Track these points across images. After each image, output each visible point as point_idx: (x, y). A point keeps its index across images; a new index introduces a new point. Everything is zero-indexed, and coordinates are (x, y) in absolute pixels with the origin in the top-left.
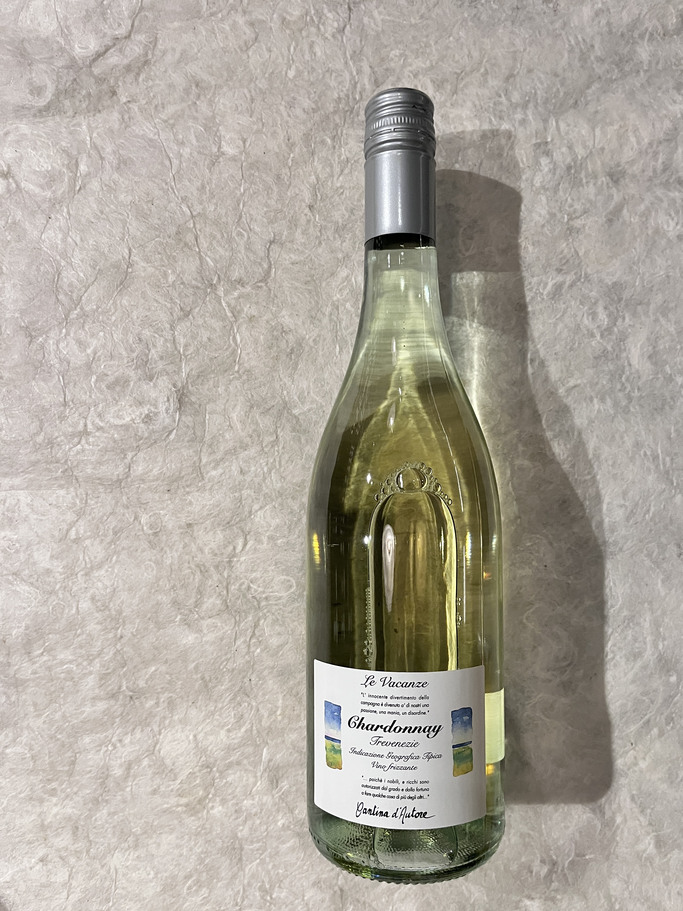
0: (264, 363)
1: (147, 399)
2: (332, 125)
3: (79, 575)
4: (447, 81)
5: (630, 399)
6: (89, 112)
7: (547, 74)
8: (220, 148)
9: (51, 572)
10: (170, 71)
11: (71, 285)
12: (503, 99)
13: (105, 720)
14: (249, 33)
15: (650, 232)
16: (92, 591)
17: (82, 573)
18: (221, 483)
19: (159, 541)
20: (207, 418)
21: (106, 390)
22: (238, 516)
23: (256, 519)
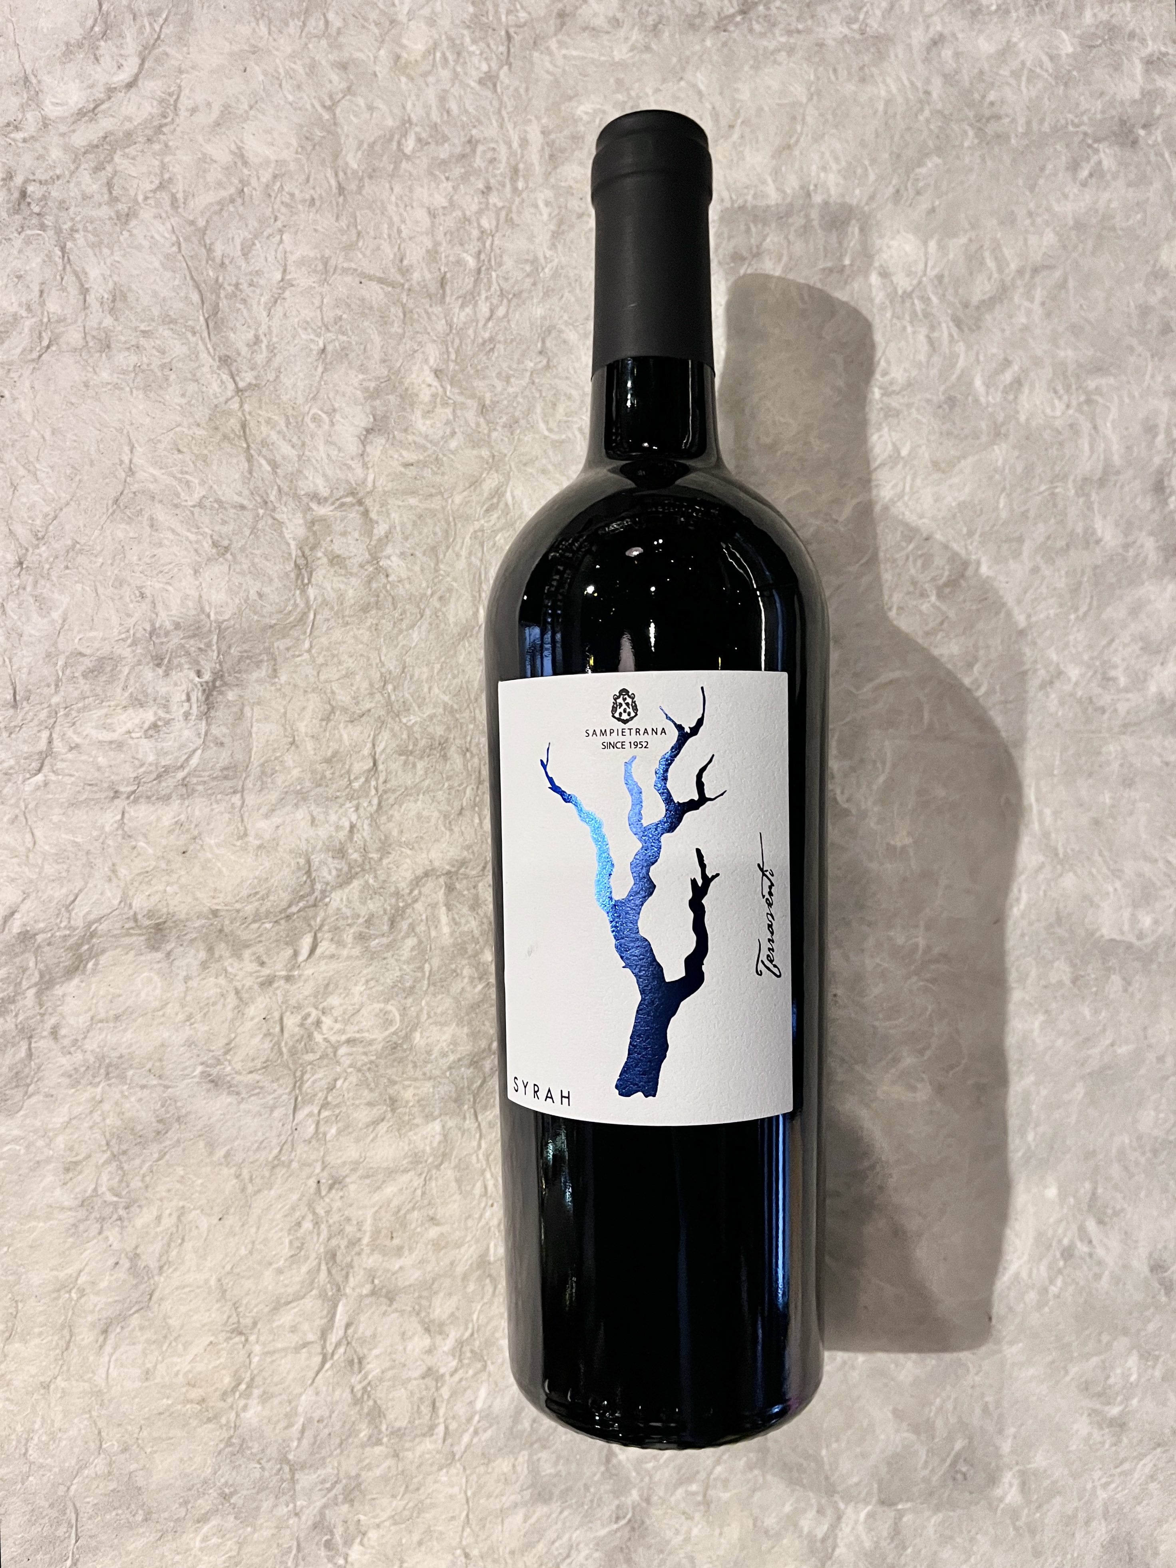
0: (355, 637)
1: (152, 697)
2: (475, 233)
7: (847, 142)
8: (284, 273)
10: (201, 139)
11: (32, 507)
14: (337, 80)
16: (53, 1021)
17: (33, 991)
18: (275, 841)
19: (164, 939)
20: (255, 729)
21: (82, 681)
22: (302, 897)
23: (334, 905)
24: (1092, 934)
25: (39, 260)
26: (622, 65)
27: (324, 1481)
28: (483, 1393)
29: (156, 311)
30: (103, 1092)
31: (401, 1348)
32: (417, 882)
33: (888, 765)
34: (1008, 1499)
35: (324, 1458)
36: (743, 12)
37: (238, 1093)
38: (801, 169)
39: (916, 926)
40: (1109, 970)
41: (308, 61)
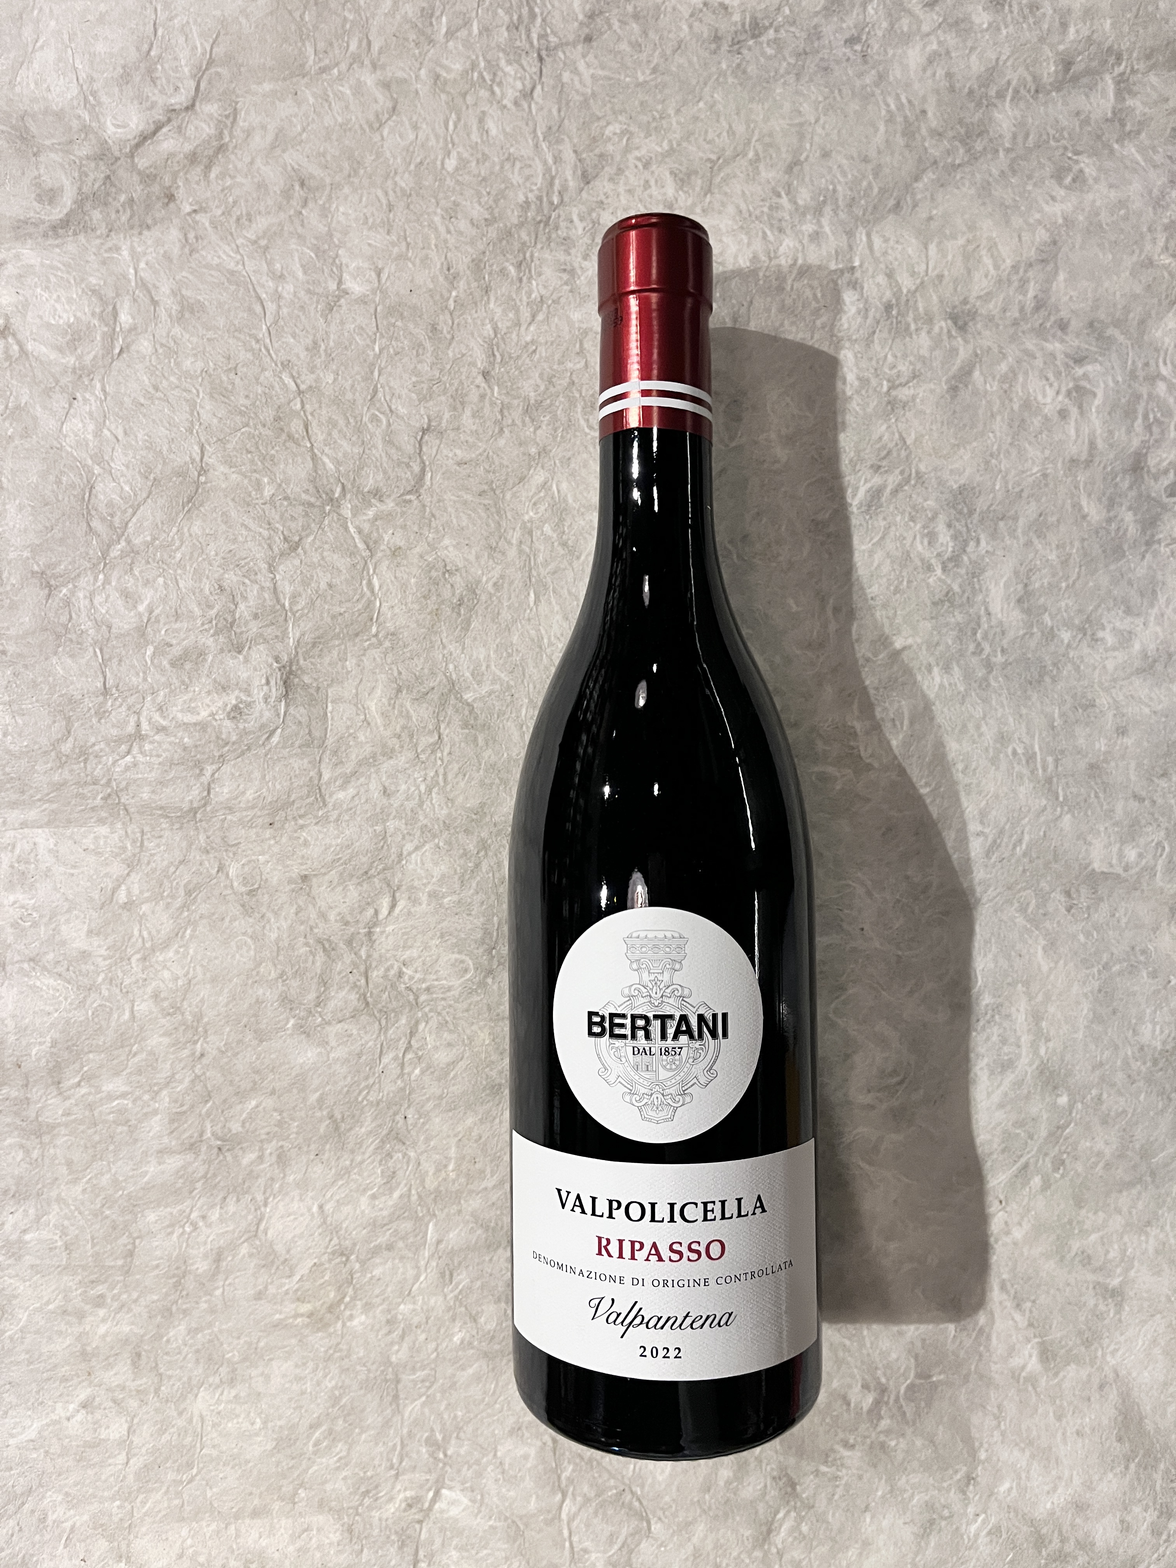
1: (234, 681)
3: (134, 960)
4: (696, 173)
5: (989, 666)
6: (132, 228)
7: (852, 158)
8: (340, 283)
9: (90, 955)
10: (259, 162)
11: (110, 504)
12: (784, 201)
13: (179, 1185)
14: (382, 100)
15: (1016, 407)
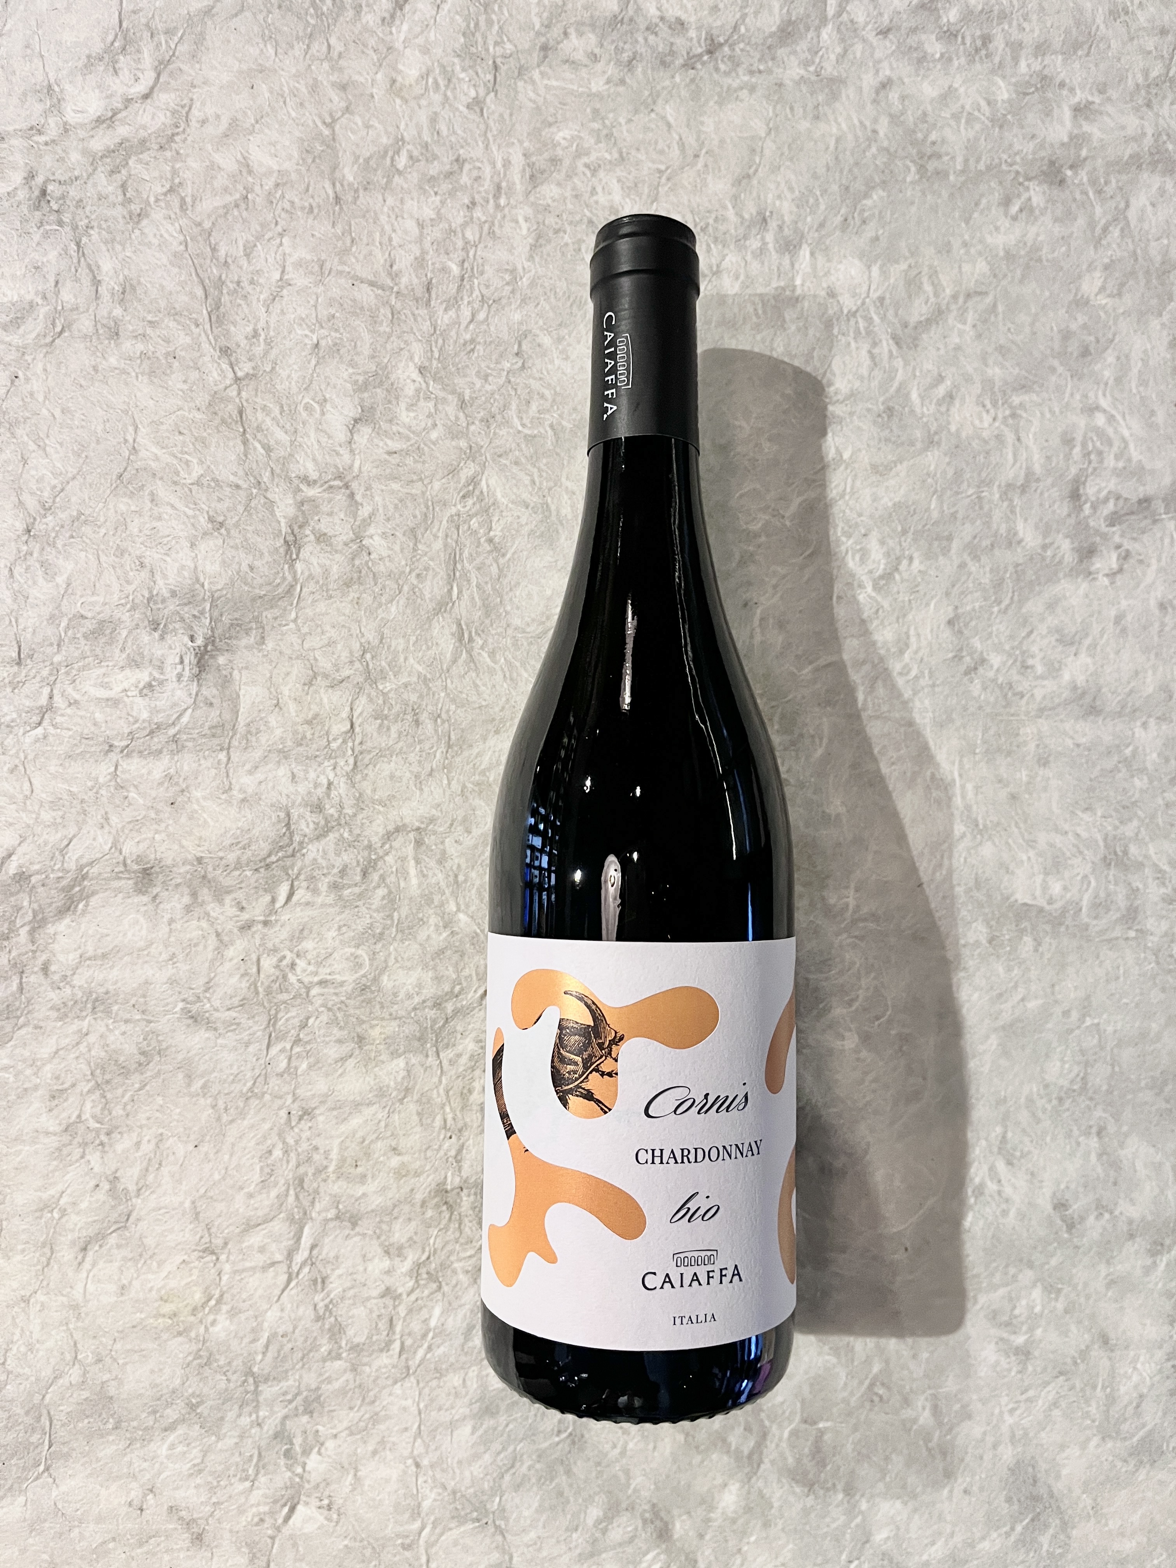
0: (338, 610)
2: (460, 244)
16: (44, 957)
17: (27, 928)
18: (258, 797)
19: (151, 883)
20: (242, 693)
21: (83, 641)
22: (281, 847)
23: (310, 856)
24: (1008, 898)
25: (55, 253)
26: (599, 96)
27: (285, 1394)
28: (437, 1311)
29: (163, 304)
30: (90, 1025)
31: (361, 1269)
32: (388, 836)
33: (825, 741)
34: (921, 1421)
35: (287, 1371)
36: (710, 52)
37: (216, 1029)
38: (759, 197)
39: (847, 887)
40: (1023, 931)
41: (311, 82)
